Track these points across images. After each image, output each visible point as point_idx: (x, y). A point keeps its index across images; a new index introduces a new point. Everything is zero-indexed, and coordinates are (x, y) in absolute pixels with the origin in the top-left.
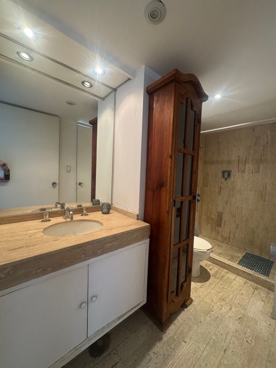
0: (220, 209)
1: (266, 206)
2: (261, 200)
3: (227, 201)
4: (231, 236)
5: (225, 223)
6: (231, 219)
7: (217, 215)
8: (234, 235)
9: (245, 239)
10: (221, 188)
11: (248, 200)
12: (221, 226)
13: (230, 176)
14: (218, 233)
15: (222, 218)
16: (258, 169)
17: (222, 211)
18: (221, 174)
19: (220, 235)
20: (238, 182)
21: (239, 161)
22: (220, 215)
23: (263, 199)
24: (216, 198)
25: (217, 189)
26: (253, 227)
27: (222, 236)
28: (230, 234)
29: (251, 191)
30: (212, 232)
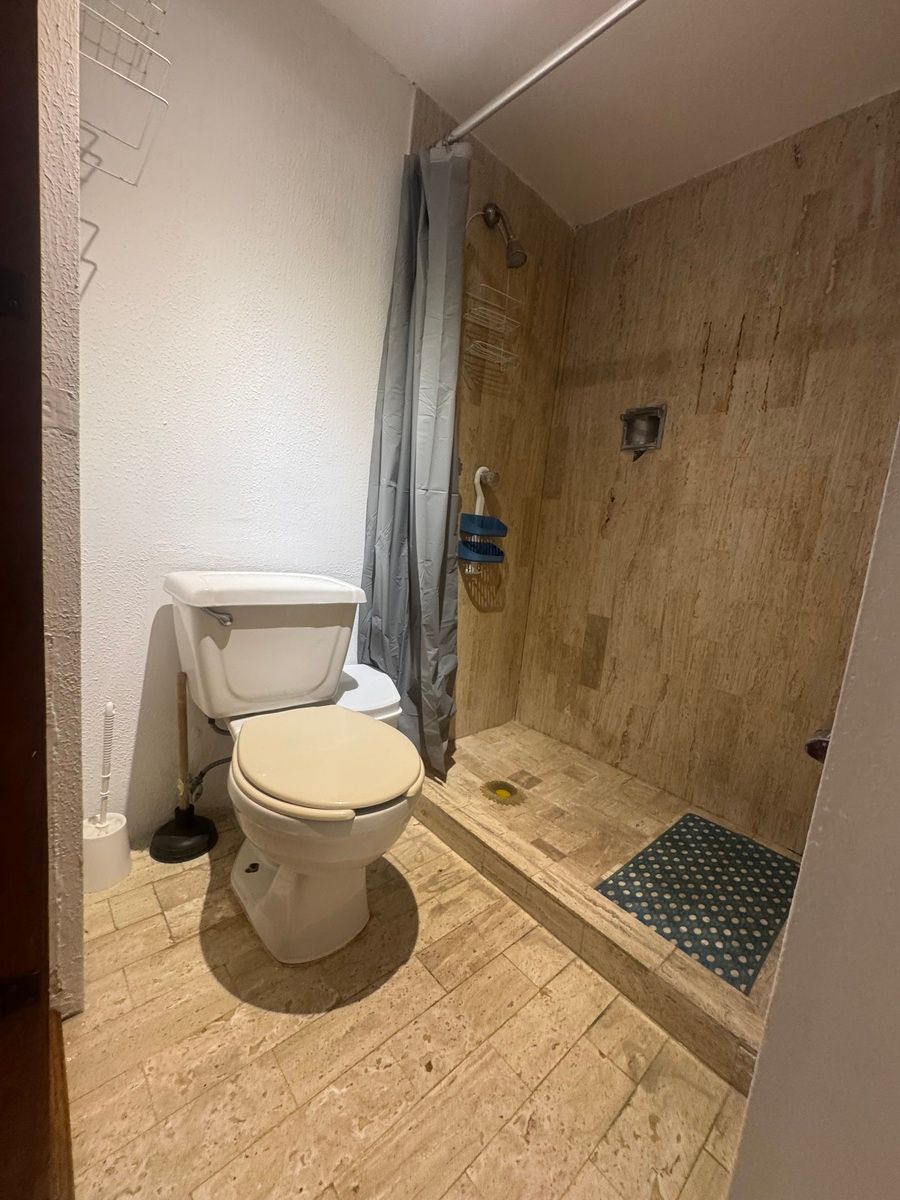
0: (600, 604)
1: (810, 582)
2: (790, 555)
3: (632, 565)
4: (635, 733)
5: (614, 669)
6: (643, 652)
7: (587, 633)
8: (647, 728)
9: (691, 749)
10: (613, 499)
11: (727, 552)
12: (595, 686)
13: (656, 436)
14: (582, 714)
15: (604, 647)
16: (797, 383)
17: (607, 614)
18: (618, 429)
19: (589, 724)
20: (693, 463)
21: (705, 352)
22: (598, 633)
23: (802, 545)
24: (590, 548)
25: (595, 509)
26: (732, 692)
27: (598, 733)
28: (628, 724)
29: (745, 503)
30: (561, 710)
